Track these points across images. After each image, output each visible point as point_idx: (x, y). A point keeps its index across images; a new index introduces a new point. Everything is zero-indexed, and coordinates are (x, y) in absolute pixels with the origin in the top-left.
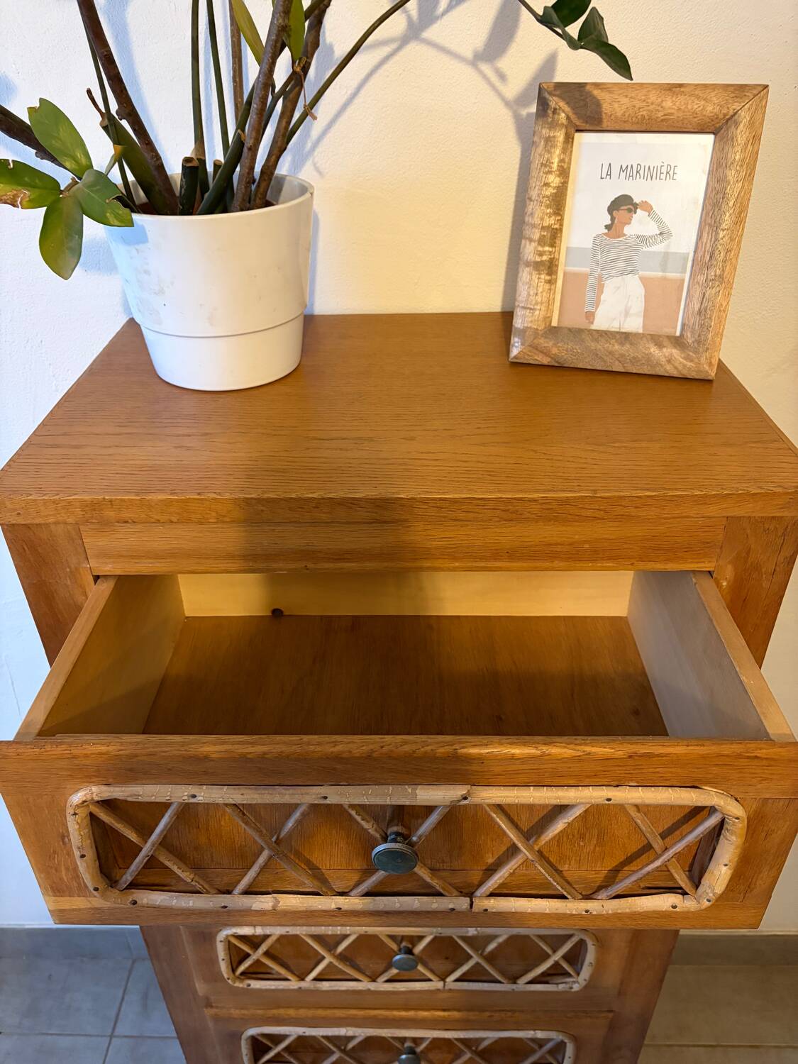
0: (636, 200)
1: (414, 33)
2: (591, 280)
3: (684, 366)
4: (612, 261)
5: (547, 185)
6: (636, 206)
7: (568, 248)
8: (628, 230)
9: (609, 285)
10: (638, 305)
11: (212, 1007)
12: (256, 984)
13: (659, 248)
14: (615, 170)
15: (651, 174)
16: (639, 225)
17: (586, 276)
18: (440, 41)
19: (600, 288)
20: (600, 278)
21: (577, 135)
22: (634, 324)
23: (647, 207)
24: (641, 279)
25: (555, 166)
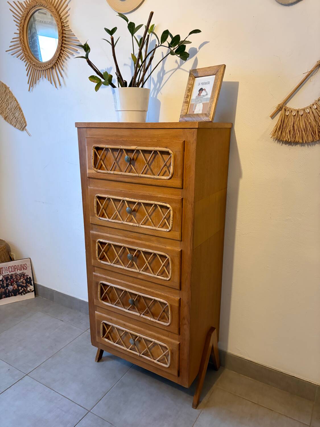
0: (203, 89)
1: (179, 67)
2: (195, 105)
3: (206, 119)
4: (198, 101)
5: (188, 87)
6: (203, 90)
7: (192, 99)
8: (202, 94)
9: (197, 105)
10: (201, 109)
11: (95, 272)
12: (102, 262)
13: (206, 97)
14: (201, 84)
15: (206, 83)
16: (203, 93)
17: (194, 104)
18: (184, 68)
19: (196, 106)
20: (196, 104)
21: (196, 78)
22: (201, 112)
23: (205, 90)
24: (203, 103)
25: (190, 84)
